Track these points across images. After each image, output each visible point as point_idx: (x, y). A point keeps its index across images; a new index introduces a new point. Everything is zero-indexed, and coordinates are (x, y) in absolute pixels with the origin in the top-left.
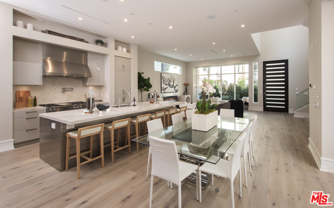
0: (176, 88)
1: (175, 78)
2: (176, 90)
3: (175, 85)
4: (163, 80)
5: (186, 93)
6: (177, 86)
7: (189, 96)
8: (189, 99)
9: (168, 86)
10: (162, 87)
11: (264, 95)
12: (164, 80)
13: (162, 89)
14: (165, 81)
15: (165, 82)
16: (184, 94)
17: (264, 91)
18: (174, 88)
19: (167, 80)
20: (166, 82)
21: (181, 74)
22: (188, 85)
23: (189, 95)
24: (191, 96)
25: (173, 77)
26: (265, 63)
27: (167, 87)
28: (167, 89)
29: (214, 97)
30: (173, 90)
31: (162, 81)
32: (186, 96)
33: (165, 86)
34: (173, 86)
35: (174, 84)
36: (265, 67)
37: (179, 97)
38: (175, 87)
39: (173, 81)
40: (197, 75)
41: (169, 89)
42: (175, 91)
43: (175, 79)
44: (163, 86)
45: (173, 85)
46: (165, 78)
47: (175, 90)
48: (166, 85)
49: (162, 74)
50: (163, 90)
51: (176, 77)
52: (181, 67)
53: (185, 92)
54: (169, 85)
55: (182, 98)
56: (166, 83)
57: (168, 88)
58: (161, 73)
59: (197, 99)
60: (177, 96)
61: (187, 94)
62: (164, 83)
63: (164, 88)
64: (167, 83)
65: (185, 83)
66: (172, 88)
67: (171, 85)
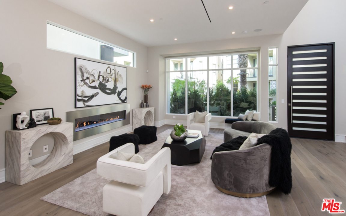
0: (122, 94)
1: (120, 73)
2: (123, 98)
3: (119, 89)
4: (83, 76)
5: (145, 104)
6: (125, 91)
7: (151, 109)
8: (152, 114)
9: (98, 91)
10: (79, 92)
11: (289, 108)
12: (86, 75)
13: (78, 97)
14: (88, 78)
15: (87, 81)
16: (142, 106)
17: (289, 101)
18: (116, 94)
19: (96, 76)
20: (94, 81)
21: (135, 67)
22: (149, 88)
23: (151, 106)
24: (155, 109)
25: (113, 72)
26: (291, 49)
27: (97, 94)
28: (94, 98)
29: (198, 112)
30: (114, 98)
31: (79, 78)
32: (145, 110)
33: (89, 92)
34: (113, 91)
35: (118, 86)
36: (290, 56)
37: (129, 113)
38: (119, 94)
39: (116, 81)
40: (166, 71)
41: (102, 99)
42: (120, 101)
43: (120, 75)
44: (83, 92)
45: (115, 87)
46: (88, 72)
47: (120, 99)
48: (95, 87)
49: (77, 59)
50: (79, 100)
51: (122, 72)
52: (135, 54)
53: (143, 102)
54: (103, 87)
55: (136, 114)
56: (93, 84)
57: (98, 96)
58: (75, 59)
59: (167, 113)
60: (125, 111)
61: (147, 107)
62: (86, 83)
63: (86, 97)
64: (96, 84)
65: (144, 84)
66: (112, 96)
67: (109, 89)
